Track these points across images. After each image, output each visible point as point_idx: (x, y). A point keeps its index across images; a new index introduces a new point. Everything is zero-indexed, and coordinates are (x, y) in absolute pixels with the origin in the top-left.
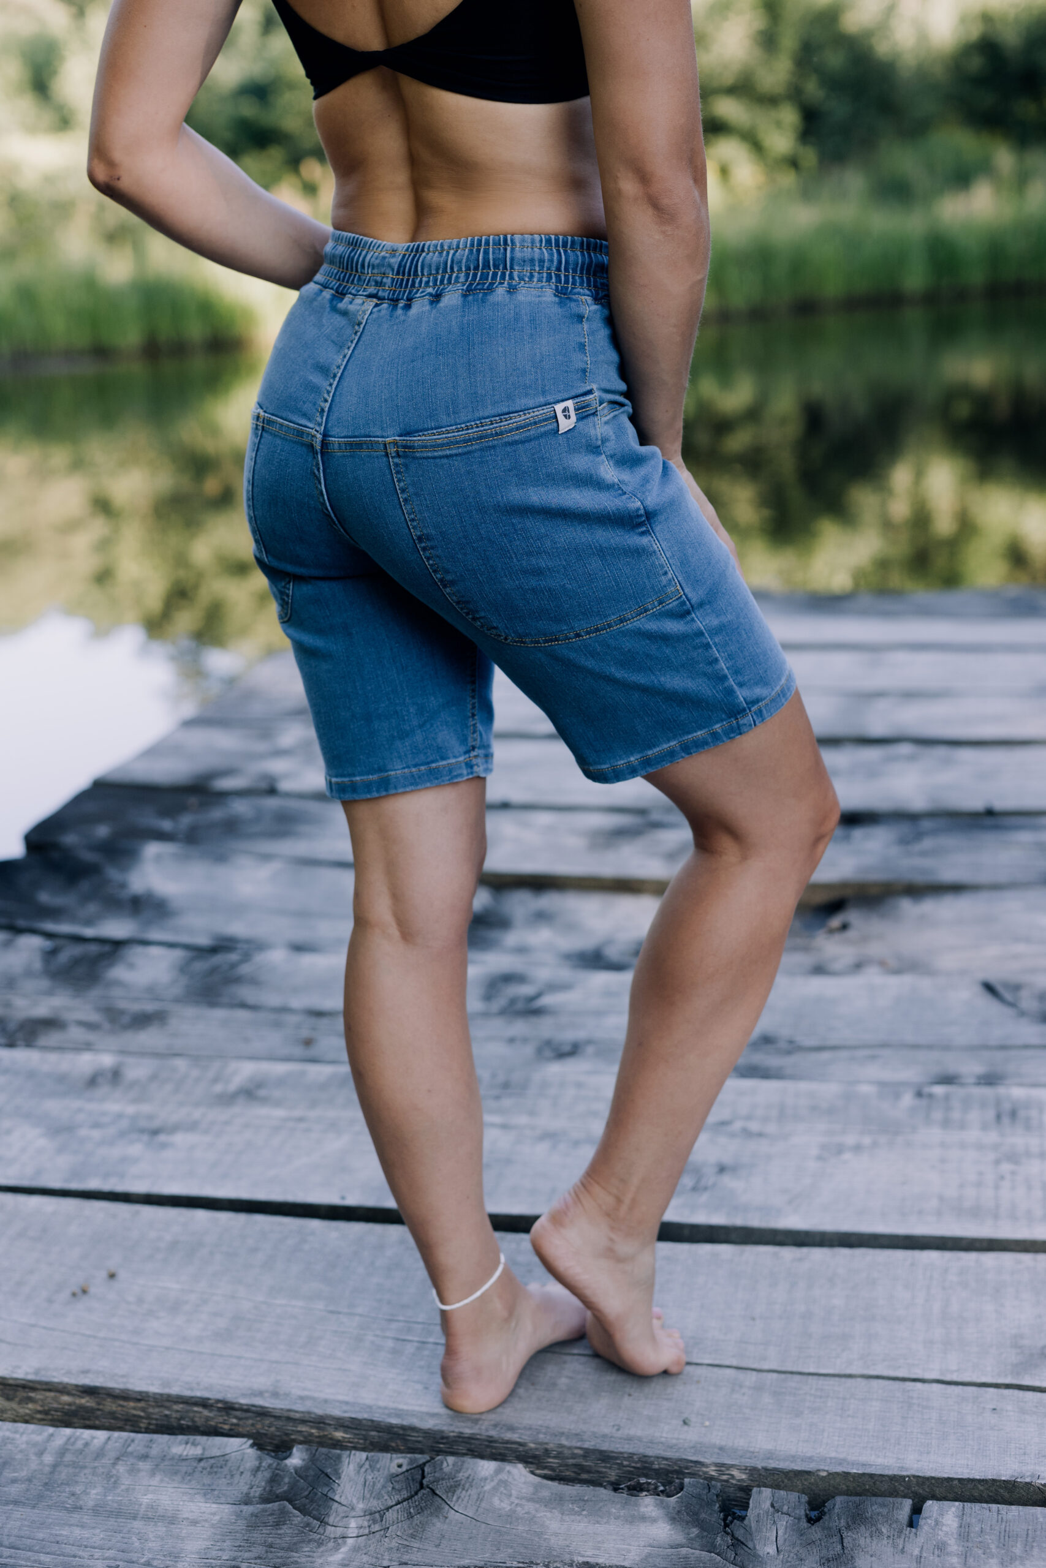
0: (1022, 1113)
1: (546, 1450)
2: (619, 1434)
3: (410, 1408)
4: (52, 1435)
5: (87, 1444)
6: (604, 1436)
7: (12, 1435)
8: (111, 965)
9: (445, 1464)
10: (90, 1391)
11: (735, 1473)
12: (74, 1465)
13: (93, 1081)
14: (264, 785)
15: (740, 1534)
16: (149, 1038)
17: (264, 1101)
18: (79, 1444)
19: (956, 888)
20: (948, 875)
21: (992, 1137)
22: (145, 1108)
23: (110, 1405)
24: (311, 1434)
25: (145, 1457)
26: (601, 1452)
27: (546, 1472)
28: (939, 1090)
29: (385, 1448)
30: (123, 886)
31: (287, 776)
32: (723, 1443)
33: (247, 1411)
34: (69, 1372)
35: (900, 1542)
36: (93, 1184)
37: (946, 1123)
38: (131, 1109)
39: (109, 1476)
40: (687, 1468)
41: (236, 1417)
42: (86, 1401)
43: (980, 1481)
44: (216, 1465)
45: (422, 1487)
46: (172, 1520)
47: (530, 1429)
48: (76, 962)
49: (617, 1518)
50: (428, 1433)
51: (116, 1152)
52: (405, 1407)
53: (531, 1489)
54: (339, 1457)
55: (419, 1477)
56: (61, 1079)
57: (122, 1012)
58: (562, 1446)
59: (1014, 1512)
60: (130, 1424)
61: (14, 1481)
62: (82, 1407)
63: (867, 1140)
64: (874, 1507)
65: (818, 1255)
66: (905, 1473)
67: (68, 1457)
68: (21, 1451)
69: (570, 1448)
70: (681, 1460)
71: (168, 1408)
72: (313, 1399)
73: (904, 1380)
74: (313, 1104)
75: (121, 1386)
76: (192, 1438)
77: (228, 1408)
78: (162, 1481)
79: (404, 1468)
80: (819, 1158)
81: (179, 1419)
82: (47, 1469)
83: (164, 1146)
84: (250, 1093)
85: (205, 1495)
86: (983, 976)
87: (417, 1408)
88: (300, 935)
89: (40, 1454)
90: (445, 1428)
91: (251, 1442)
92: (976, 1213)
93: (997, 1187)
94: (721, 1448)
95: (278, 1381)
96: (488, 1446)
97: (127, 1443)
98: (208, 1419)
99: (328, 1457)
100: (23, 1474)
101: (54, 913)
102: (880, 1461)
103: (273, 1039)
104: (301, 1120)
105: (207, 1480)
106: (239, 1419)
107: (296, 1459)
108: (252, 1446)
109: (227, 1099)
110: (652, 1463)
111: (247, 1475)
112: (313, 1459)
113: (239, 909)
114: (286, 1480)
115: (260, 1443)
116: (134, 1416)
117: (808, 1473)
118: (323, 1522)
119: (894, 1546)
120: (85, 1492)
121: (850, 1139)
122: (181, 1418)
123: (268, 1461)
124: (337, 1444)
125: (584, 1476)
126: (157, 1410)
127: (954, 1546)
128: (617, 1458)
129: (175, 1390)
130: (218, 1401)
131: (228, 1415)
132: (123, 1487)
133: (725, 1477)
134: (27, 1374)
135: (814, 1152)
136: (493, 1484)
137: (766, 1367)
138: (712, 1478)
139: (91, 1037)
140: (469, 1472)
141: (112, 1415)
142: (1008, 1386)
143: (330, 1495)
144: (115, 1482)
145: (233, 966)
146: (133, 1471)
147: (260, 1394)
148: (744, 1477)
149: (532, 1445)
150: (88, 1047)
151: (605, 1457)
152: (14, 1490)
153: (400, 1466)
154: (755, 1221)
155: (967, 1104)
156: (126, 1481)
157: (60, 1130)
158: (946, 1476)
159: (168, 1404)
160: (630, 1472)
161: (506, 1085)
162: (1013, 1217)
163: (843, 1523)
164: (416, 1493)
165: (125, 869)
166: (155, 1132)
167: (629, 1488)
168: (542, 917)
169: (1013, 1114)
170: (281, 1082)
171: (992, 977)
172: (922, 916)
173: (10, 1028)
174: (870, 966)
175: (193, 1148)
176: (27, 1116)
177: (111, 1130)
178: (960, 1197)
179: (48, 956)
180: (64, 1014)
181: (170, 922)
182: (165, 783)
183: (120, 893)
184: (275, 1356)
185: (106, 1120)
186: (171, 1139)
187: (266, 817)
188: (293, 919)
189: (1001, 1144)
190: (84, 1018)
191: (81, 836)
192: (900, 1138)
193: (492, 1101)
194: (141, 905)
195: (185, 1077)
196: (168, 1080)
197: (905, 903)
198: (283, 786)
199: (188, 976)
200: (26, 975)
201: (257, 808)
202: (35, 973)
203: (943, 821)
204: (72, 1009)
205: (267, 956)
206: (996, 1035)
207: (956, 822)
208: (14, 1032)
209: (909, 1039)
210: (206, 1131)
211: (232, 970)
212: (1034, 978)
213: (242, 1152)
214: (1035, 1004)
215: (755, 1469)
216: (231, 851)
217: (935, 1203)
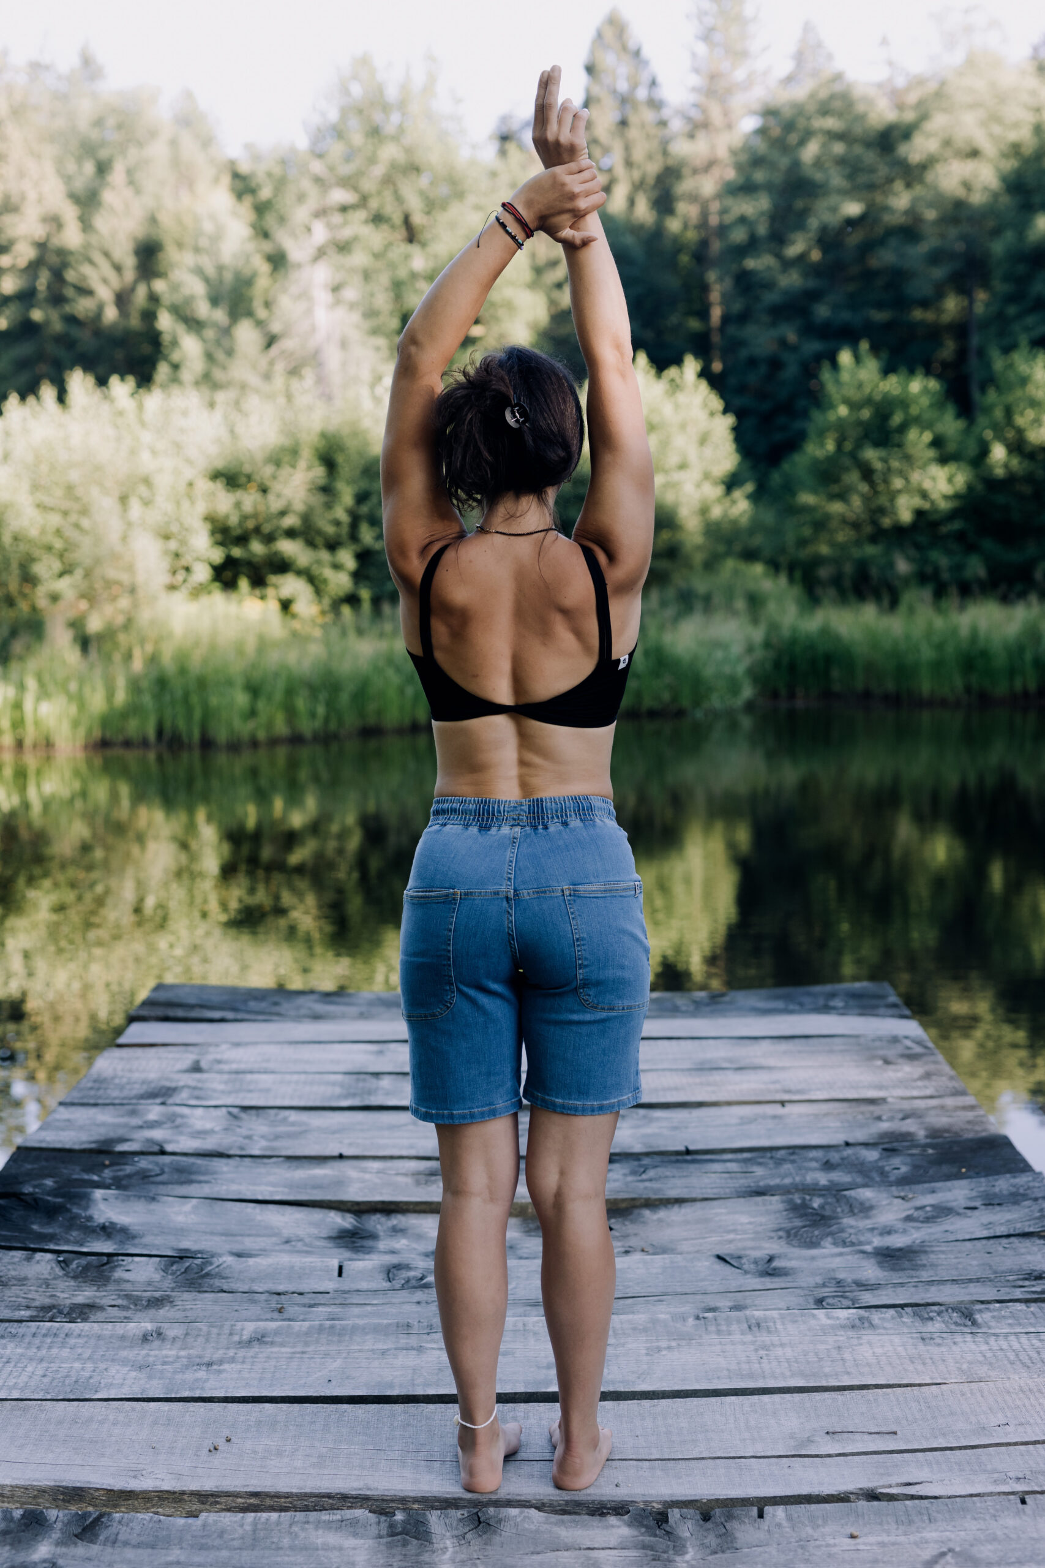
0: (763, 1324)
1: (543, 1503)
8: (113, 1269)
9: (489, 1512)
10: (256, 1495)
11: (655, 1505)
12: (265, 1530)
13: (145, 1338)
14: (156, 1149)
15: (668, 1529)
16: (167, 1312)
17: (272, 1344)
18: (263, 1520)
19: (679, 1201)
20: (673, 1193)
21: (749, 1338)
22: (192, 1352)
23: (268, 1502)
25: (308, 1522)
26: (576, 1501)
27: (547, 1511)
28: (709, 1315)
29: (447, 1508)
30: (90, 1218)
32: (643, 1493)
33: (356, 1498)
35: (757, 1525)
36: (186, 1394)
37: (719, 1332)
38: (183, 1353)
39: (290, 1532)
40: (628, 1504)
41: (352, 1500)
42: (252, 1501)
43: (792, 1496)
44: (353, 1522)
45: (480, 1522)
46: (341, 1549)
48: (86, 1268)
49: (598, 1527)
50: (469, 1501)
51: (189, 1376)
53: (543, 1519)
54: (424, 1514)
55: (476, 1518)
56: (123, 1338)
57: (138, 1298)
58: (552, 1500)
59: (813, 1507)
61: (233, 1539)
63: (674, 1344)
64: (737, 1511)
65: (664, 1402)
66: (749, 1496)
68: (229, 1525)
69: (556, 1501)
70: (622, 1501)
71: (306, 1501)
72: (393, 1490)
73: (732, 1458)
74: (307, 1344)
76: (331, 1512)
78: (324, 1532)
79: (466, 1515)
82: (251, 1533)
83: (220, 1372)
84: (259, 1339)
85: (354, 1536)
86: (714, 1252)
88: (237, 1248)
89: (241, 1525)
92: (751, 1376)
93: (760, 1363)
94: (643, 1495)
95: (367, 1483)
96: (511, 1502)
97: (291, 1519)
98: (332, 1504)
99: (418, 1515)
100: (237, 1536)
101: (52, 1238)
102: (733, 1492)
103: (255, 1310)
104: (303, 1353)
105: (352, 1530)
106: (355, 1501)
107: (399, 1516)
108: (369, 1512)
109: (246, 1344)
110: (606, 1504)
111: (374, 1526)
112: (409, 1516)
113: (181, 1232)
114: (399, 1526)
115: (374, 1511)
117: (696, 1500)
118: (431, 1543)
119: (754, 1527)
120: (280, 1541)
121: (663, 1344)
123: (383, 1518)
127: (785, 1523)
128: (585, 1504)
129: (308, 1490)
130: (337, 1494)
131: (345, 1501)
132: (302, 1537)
133: (651, 1507)
135: (644, 1352)
136: (520, 1518)
137: (653, 1457)
138: (644, 1508)
139: (126, 1313)
140: (505, 1513)
142: (793, 1456)
143: (428, 1530)
144: (296, 1535)
145: (200, 1267)
146: (304, 1529)
147: (360, 1489)
148: (661, 1505)
149: (534, 1501)
150: (127, 1319)
151: (578, 1503)
152: (236, 1543)
153: (462, 1515)
154: (621, 1388)
155: (728, 1322)
156: (302, 1535)
157: (142, 1367)
158: (772, 1495)
160: (595, 1509)
163: (723, 1520)
164: (479, 1526)
165: (86, 1208)
166: (209, 1364)
167: (599, 1514)
168: (396, 1231)
169: (758, 1325)
170: (277, 1332)
171: (722, 1251)
172: (660, 1220)
173: (65, 1311)
174: (635, 1251)
175: (240, 1372)
176: (113, 1360)
177: (178, 1365)
178: (740, 1369)
179: (63, 1265)
180: (98, 1301)
181: (136, 1241)
182: (77, 1147)
183: (89, 1224)
184: (357, 1473)
185: (171, 1359)
186: (222, 1367)
187: (166, 1170)
188: (224, 1238)
189: (756, 1341)
190: (113, 1303)
191: (35, 1187)
192: (694, 1341)
193: (425, 1336)
194: (107, 1230)
195: (209, 1333)
196: (198, 1335)
197: (647, 1213)
198: (169, 1148)
199: (171, 1274)
200: (55, 1279)
201: (157, 1164)
202: (60, 1277)
203: (658, 1158)
204: (101, 1298)
205: (221, 1260)
206: (733, 1285)
207: (666, 1158)
208: (68, 1313)
209: (679, 1290)
210: (243, 1362)
211: (202, 1270)
212: (748, 1252)
213: (274, 1372)
214: (752, 1266)
215: (666, 1502)
216: (158, 1195)
217: (726, 1373)
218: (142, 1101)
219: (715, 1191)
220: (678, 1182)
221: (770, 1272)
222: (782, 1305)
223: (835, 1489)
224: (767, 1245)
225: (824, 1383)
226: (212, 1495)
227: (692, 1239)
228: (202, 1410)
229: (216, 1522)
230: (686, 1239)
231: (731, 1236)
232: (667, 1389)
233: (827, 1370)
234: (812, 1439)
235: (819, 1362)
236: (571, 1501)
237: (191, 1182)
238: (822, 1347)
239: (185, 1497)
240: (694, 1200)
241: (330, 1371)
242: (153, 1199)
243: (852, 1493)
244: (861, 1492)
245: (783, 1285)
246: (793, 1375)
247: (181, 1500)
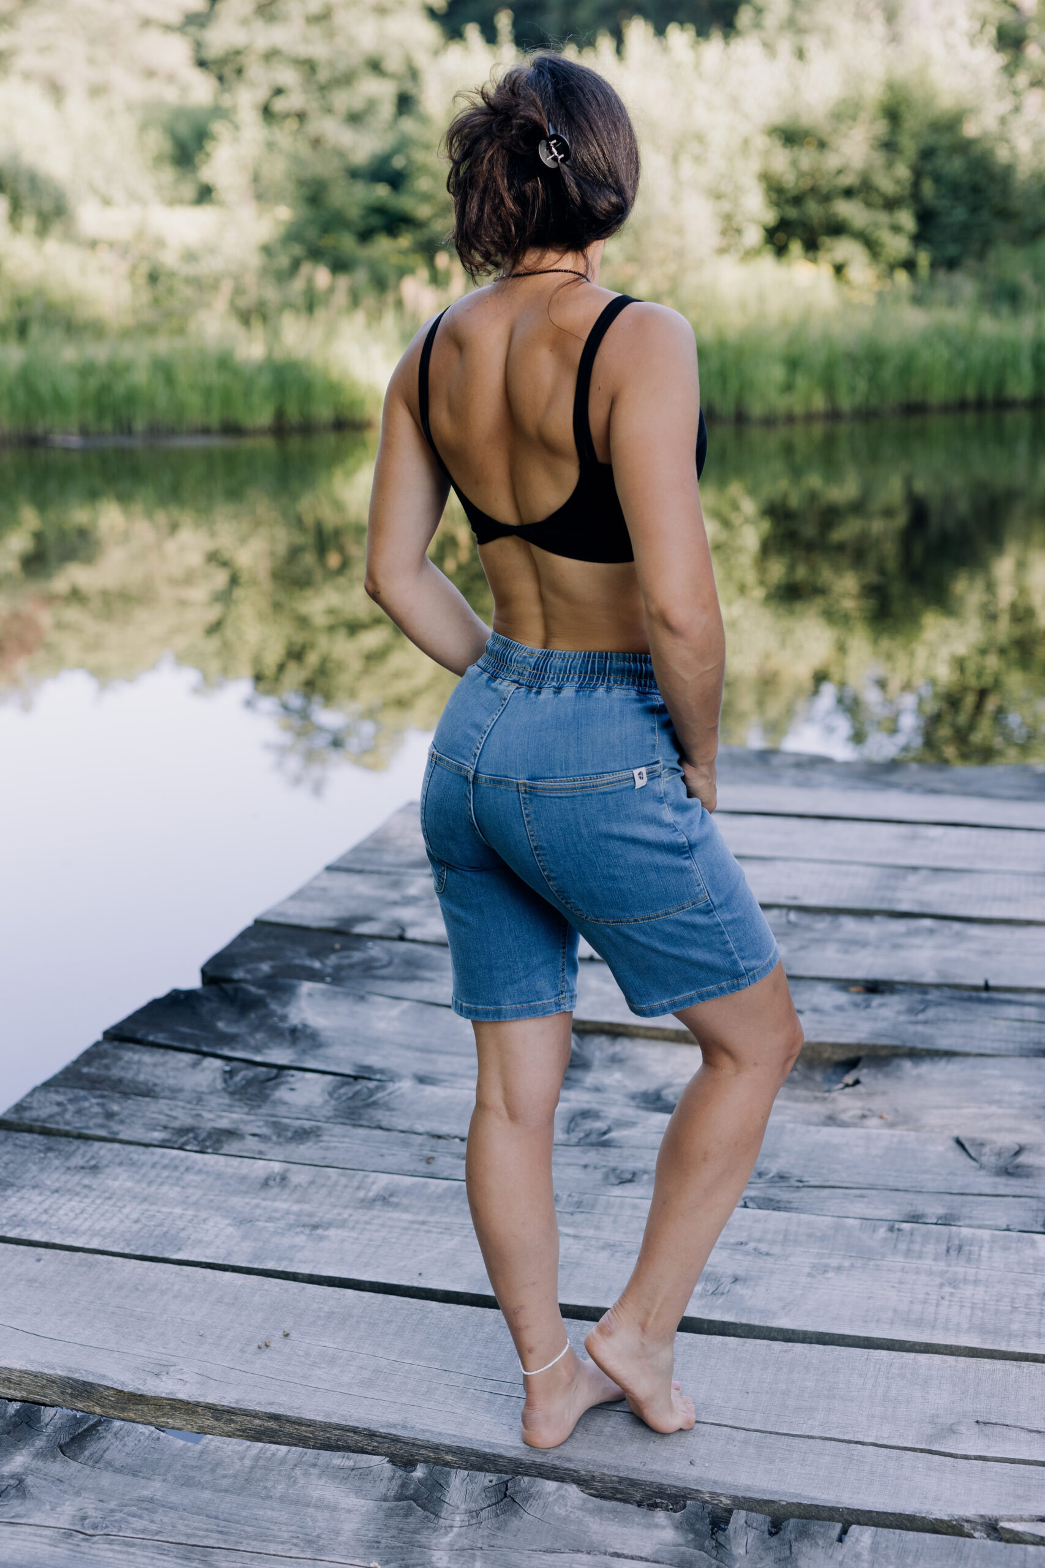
0: (967, 1248)
1: (593, 1476)
2: (644, 1468)
3: (499, 1442)
4: (249, 1446)
5: (273, 1454)
6: (634, 1469)
7: (221, 1445)
8: (276, 1087)
9: (522, 1482)
10: (275, 1417)
11: (723, 1499)
12: (265, 1468)
13: (266, 1184)
14: (396, 932)
15: (721, 1539)
16: (306, 1150)
17: (396, 1206)
18: (269, 1454)
19: (949, 1054)
20: (943, 1044)
21: (941, 1266)
22: (306, 1207)
23: (288, 1428)
24: (429, 1457)
25: (314, 1465)
26: (631, 1480)
27: (592, 1491)
28: (906, 1226)
29: (481, 1469)
30: (284, 1018)
31: (414, 924)
32: (717, 1479)
33: (385, 1437)
34: (259, 1403)
35: (830, 1551)
36: (270, 1265)
37: (908, 1253)
38: (296, 1208)
39: (290, 1477)
40: (690, 1494)
41: (377, 1441)
42: (271, 1424)
43: (891, 1514)
44: (364, 1474)
45: (505, 1496)
46: (334, 1508)
47: (583, 1461)
48: (249, 1083)
49: (638, 1524)
50: (511, 1460)
51: (286, 1241)
52: (496, 1441)
53: (581, 1502)
54: (449, 1473)
55: (503, 1489)
56: (243, 1179)
57: (286, 1128)
58: (604, 1474)
59: (911, 1535)
60: (301, 1441)
61: (225, 1476)
62: (268, 1428)
63: (847, 1263)
64: (815, 1527)
65: (799, 1348)
66: (840, 1506)
67: (261, 1463)
68: (228, 1456)
69: (609, 1476)
70: (686, 1488)
71: (329, 1432)
72: (431, 1432)
73: (849, 1442)
74: (433, 1211)
75: (297, 1415)
76: (347, 1454)
77: (372, 1434)
78: (326, 1482)
79: (494, 1483)
80: (809, 1275)
81: (337, 1441)
82: (247, 1470)
83: (321, 1238)
84: (385, 1199)
85: (356, 1493)
86: (956, 1133)
87: (504, 1443)
88: (424, 1068)
89: (242, 1459)
90: (523, 1457)
91: (387, 1459)
92: (919, 1323)
93: (938, 1305)
94: (715, 1482)
95: (406, 1418)
96: (552, 1472)
97: (302, 1456)
98: (357, 1441)
99: (441, 1473)
100: (231, 1472)
101: (230, 1040)
102: (824, 1497)
103: (401, 1157)
104: (423, 1223)
105: (357, 1483)
106: (379, 1443)
107: (419, 1472)
108: (389, 1462)
109: (368, 1204)
110: (666, 1489)
111: (385, 1482)
112: (431, 1473)
113: (376, 1043)
114: (412, 1486)
115: (393, 1460)
116: (306, 1436)
117: (773, 1502)
118: (437, 1516)
119: (826, 1553)
120: (274, 1487)
121: (834, 1262)
122: (339, 1440)
123: (400, 1472)
124: (447, 1464)
125: (619, 1496)
126: (321, 1433)
127: (866, 1556)
128: (642, 1485)
129: (334, 1420)
130: (365, 1429)
131: (371, 1439)
132: (300, 1485)
133: (715, 1502)
134: (230, 1402)
135: (807, 1270)
136: (555, 1497)
137: (753, 1427)
138: (707, 1502)
139: (263, 1147)
140: (539, 1488)
141: (290, 1435)
142: (922, 1451)
143: (442, 1498)
144: (294, 1481)
145: (372, 1092)
146: (306, 1474)
147: (394, 1426)
148: (729, 1502)
149: (583, 1473)
150: (260, 1156)
151: (633, 1483)
152: (225, 1483)
153: (491, 1481)
154: (756, 1321)
155: (926, 1238)
156: (302, 1481)
157: (244, 1221)
158: (868, 1509)
159: (329, 1430)
160: (651, 1495)
161: (579, 1204)
162: (946, 1329)
163: (793, 1536)
164: (502, 1500)
165: (285, 1004)
166: (315, 1227)
167: (648, 1505)
168: (615, 1060)
169: (960, 1248)
170: (408, 1192)
171: (963, 1135)
172: (919, 1077)
173: (201, 1137)
174: (873, 1116)
175: (343, 1241)
176: (218, 1209)
177: (282, 1224)
178: (910, 1311)
179: (227, 1076)
180: (242, 1126)
181: (321, 1051)
182: (314, 924)
183: (281, 1025)
184: (404, 1400)
185: (277, 1215)
186: (326, 1233)
187: (396, 961)
188: (418, 1054)
189: (947, 1272)
190: (257, 1131)
191: (248, 971)
192: (872, 1263)
193: (567, 1216)
194: (298, 1036)
195: (336, 1184)
196: (323, 1185)
197: (907, 1065)
198: (411, 933)
199: (336, 1099)
200: (211, 1093)
201: (389, 952)
202: (217, 1091)
203: (948, 992)
204: (246, 1123)
205: (397, 1085)
206: (958, 1184)
207: (957, 994)
208: (204, 1140)
209: (892, 1183)
210: (353, 1228)
211: (371, 1096)
212: (994, 1137)
213: (380, 1246)
214: (993, 1159)
215: (737, 1497)
216: (369, 993)
217: (890, 1314)
218: (412, 871)
219: (996, 1045)
220: (957, 1028)
221: (1010, 1171)
222: (1003, 1222)
223: (949, 1511)
224: (1028, 1127)
225: (1003, 1347)
226: (228, 1412)
227: (946, 1107)
228: (277, 1289)
229: (217, 1449)
230: (938, 1107)
231: (993, 1109)
232: (810, 1329)
233: (1015, 1327)
234: (955, 1427)
235: (1011, 1312)
236: (627, 1479)
237: (413, 978)
238: (1023, 1291)
239: (199, 1409)
240: (966, 1055)
241: (440, 1253)
242: (362, 998)
243: (968, 1521)
244: (980, 1521)
245: (1018, 1192)
246: (970, 1330)
247: (194, 1412)
